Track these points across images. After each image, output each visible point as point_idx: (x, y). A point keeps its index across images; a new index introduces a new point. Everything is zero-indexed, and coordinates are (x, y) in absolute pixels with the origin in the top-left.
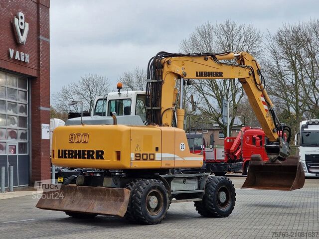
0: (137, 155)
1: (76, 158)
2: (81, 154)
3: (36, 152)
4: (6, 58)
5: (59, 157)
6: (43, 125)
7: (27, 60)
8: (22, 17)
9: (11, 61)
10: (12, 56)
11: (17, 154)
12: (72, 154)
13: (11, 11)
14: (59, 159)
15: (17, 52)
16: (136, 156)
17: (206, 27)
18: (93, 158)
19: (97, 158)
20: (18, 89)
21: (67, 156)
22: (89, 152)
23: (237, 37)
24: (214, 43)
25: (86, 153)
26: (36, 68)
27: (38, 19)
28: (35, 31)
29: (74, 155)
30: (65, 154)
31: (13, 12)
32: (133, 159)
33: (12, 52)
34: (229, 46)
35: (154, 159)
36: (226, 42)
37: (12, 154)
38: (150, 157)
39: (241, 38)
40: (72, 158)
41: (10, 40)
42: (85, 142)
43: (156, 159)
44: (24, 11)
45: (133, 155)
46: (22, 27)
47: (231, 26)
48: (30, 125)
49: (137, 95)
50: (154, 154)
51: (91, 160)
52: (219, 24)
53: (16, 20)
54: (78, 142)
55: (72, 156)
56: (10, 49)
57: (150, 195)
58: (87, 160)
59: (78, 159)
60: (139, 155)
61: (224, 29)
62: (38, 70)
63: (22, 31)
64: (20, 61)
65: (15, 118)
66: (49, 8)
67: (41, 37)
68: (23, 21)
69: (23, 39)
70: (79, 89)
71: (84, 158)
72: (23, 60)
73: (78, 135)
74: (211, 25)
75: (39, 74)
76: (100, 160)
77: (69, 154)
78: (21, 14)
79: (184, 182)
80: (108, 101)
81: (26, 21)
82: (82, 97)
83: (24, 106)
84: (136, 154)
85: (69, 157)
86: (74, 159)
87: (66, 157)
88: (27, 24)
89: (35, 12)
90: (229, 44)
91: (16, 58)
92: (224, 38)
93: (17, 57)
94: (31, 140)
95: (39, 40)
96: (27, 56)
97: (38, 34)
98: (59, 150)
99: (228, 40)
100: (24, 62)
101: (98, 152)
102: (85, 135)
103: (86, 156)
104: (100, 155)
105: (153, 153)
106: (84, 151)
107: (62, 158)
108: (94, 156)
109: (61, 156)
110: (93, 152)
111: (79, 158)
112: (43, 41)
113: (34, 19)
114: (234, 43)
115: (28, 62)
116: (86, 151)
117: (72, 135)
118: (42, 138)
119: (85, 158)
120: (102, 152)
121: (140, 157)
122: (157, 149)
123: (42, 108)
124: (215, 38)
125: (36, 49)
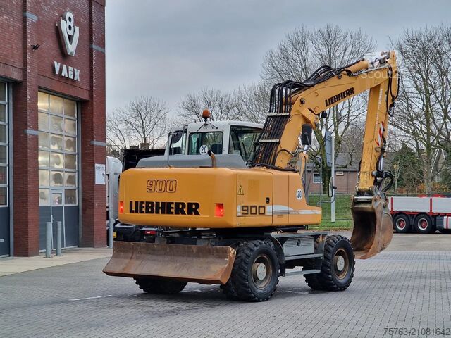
0: (245, 208)
1: (158, 212)
2: (165, 208)
3: (88, 203)
4: (49, 74)
5: (131, 211)
6: (96, 165)
7: (77, 78)
8: (70, 18)
9: (57, 78)
10: (57, 72)
11: (63, 205)
12: (152, 208)
13: (55, 10)
14: (132, 214)
15: (65, 66)
16: (243, 210)
17: (299, 34)
18: (183, 213)
19: (190, 213)
20: (65, 116)
21: (144, 210)
22: (177, 204)
23: (341, 48)
24: (310, 55)
25: (173, 206)
26: (88, 88)
27: (91, 21)
28: (86, 38)
29: (154, 208)
30: (141, 207)
31: (58, 11)
32: (240, 214)
33: (57, 66)
34: (330, 59)
35: (264, 214)
36: (326, 54)
37: (56, 205)
38: (260, 211)
39: (346, 49)
40: (152, 212)
41: (55, 50)
42: (171, 191)
43: (267, 214)
44: (73, 11)
45: (239, 209)
46: (71, 33)
47: (333, 33)
48: (80, 165)
49: (231, 126)
50: (264, 207)
51: (180, 215)
52: (317, 29)
53: (63, 22)
54: (160, 191)
55: (152, 210)
56: (55, 63)
57: (257, 262)
58: (174, 215)
59: (160, 215)
60: (246, 208)
61: (323, 36)
62: (91, 91)
63: (70, 37)
64: (68, 79)
65: (61, 156)
66: (104, 6)
67: (94, 46)
68: (72, 24)
69: (71, 48)
70: (127, 116)
71: (169, 212)
72: (71, 77)
73: (161, 181)
74: (306, 30)
75: (91, 96)
76: (194, 216)
77: (147, 208)
78: (69, 14)
79: (298, 244)
80: (188, 134)
81: (76, 23)
82: (131, 127)
83: (72, 139)
84: (243, 207)
85: (147, 212)
86: (154, 215)
87: (142, 212)
88: (77, 29)
89: (86, 13)
90: (330, 56)
91: (63, 75)
92: (323, 49)
93: (64, 73)
94: (80, 186)
95: (91, 50)
96: (77, 72)
97: (91, 41)
98: (131, 203)
99: (329, 52)
100: (73, 80)
101: (190, 205)
102: (172, 181)
103: (173, 210)
104: (193, 209)
105: (263, 205)
106: (169, 204)
107: (137, 212)
108: (186, 210)
109: (134, 209)
110: (183, 205)
111: (163, 212)
112: (97, 51)
113: (85, 22)
114: (337, 55)
115: (79, 80)
116: (173, 203)
117: (151, 181)
118: (96, 183)
119: (172, 213)
120: (197, 205)
121: (248, 210)
122: (268, 200)
123: (96, 143)
124: (311, 48)
125: (87, 63)
